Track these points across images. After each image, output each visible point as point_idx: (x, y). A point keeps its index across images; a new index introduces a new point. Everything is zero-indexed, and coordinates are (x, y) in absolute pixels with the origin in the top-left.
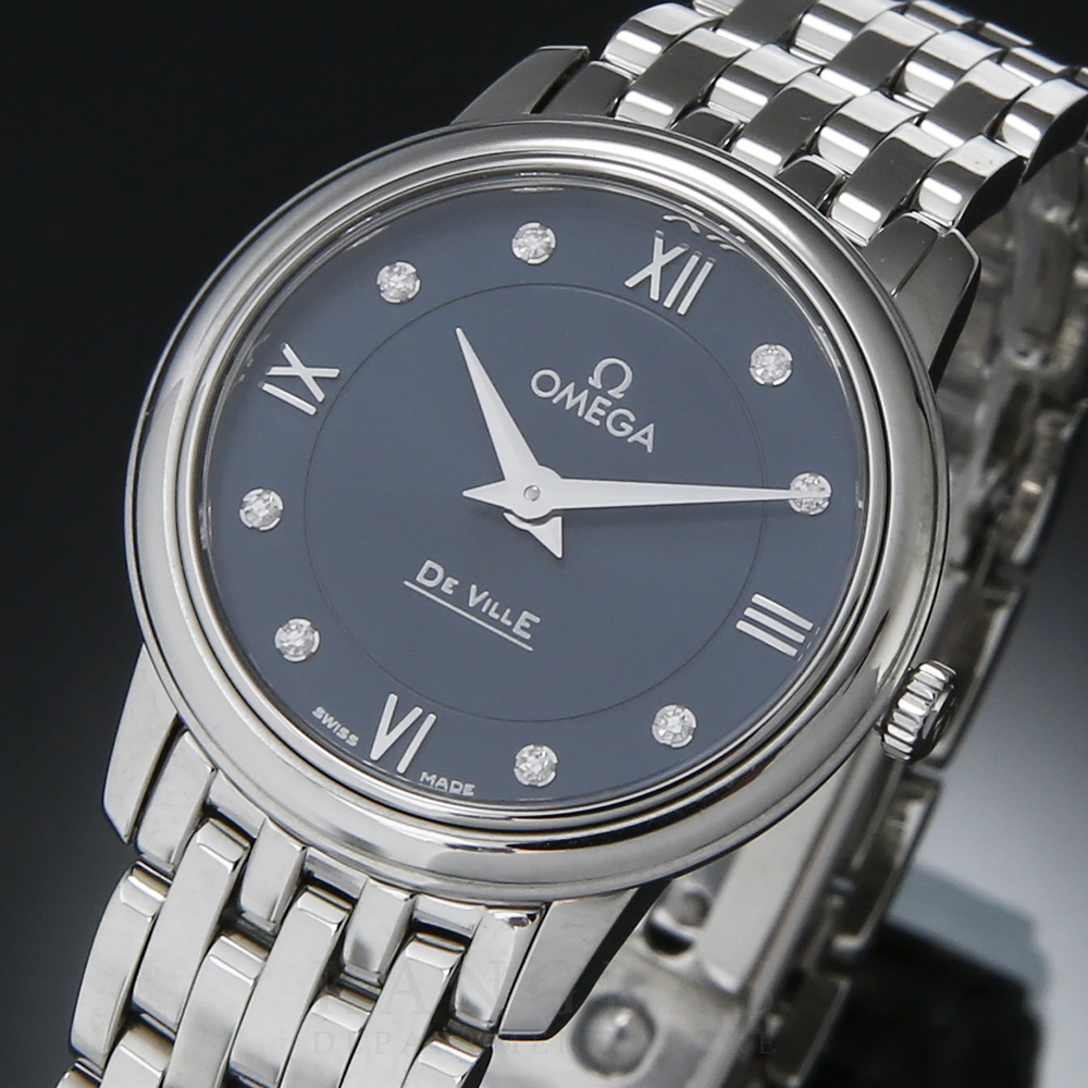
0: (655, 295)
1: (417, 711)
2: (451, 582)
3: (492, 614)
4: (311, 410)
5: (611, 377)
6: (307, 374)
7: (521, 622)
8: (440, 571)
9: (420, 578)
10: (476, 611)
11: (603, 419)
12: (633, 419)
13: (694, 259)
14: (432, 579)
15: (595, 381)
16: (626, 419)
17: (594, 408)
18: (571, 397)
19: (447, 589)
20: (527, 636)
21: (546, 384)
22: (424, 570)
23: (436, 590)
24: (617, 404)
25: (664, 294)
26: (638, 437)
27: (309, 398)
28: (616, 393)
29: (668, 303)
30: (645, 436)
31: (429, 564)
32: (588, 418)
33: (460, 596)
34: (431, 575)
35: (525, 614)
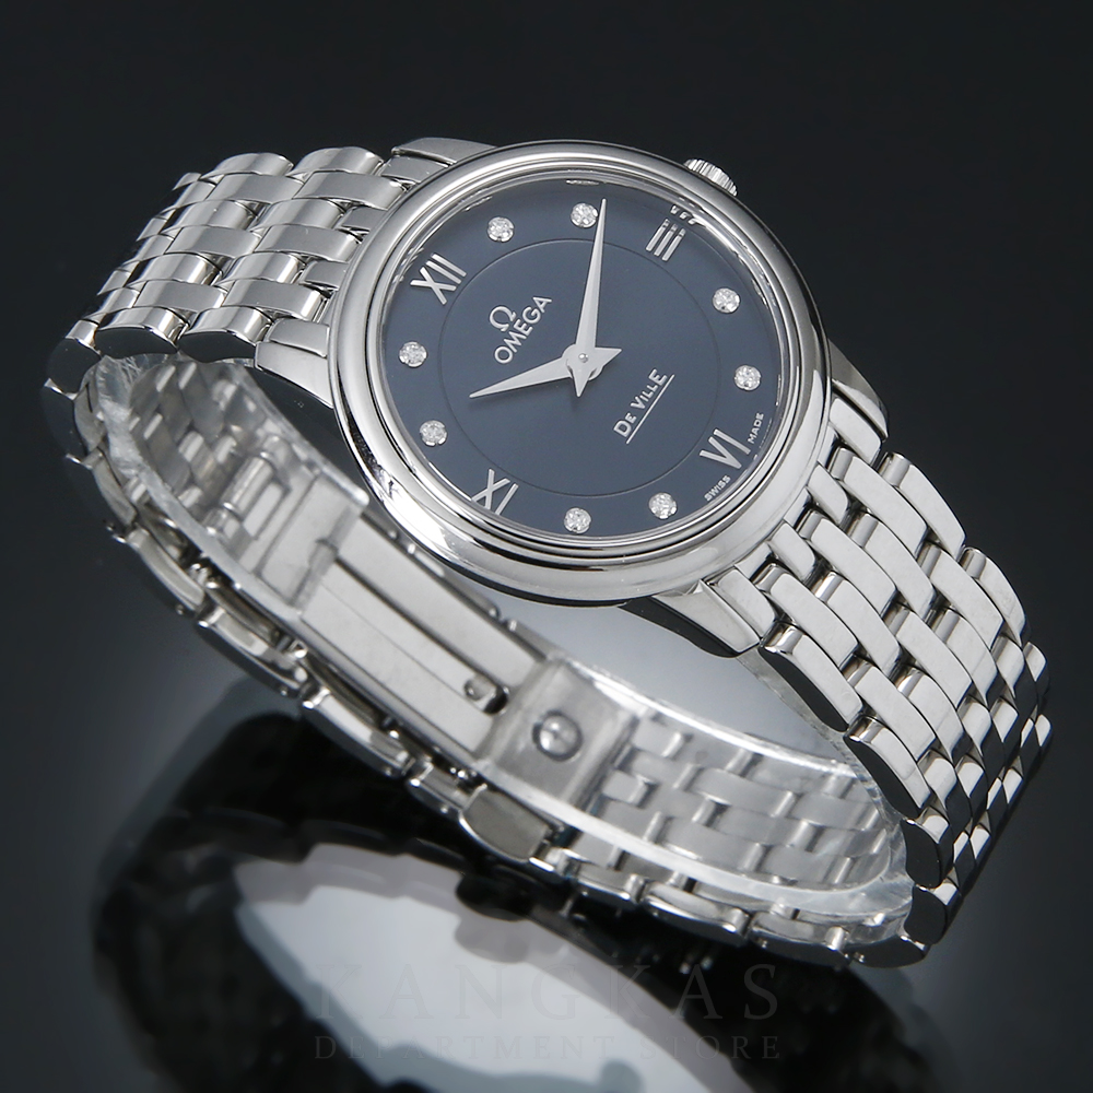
0: (453, 288)
1: (711, 440)
2: (628, 417)
3: (649, 395)
4: (515, 487)
5: (502, 318)
6: (492, 487)
7: (655, 379)
8: (620, 422)
9: (625, 434)
10: (648, 405)
11: (529, 325)
12: (529, 308)
13: (429, 263)
14: (626, 428)
15: (504, 327)
16: (529, 313)
17: (521, 329)
18: (513, 342)
19: (632, 420)
20: (665, 377)
21: (504, 355)
22: (621, 432)
23: (633, 426)
24: (519, 316)
25: (452, 283)
26: (541, 306)
27: (507, 487)
28: (512, 316)
29: (459, 281)
30: (541, 303)
31: (615, 429)
32: (527, 333)
33: (638, 413)
34: (623, 428)
35: (650, 377)
